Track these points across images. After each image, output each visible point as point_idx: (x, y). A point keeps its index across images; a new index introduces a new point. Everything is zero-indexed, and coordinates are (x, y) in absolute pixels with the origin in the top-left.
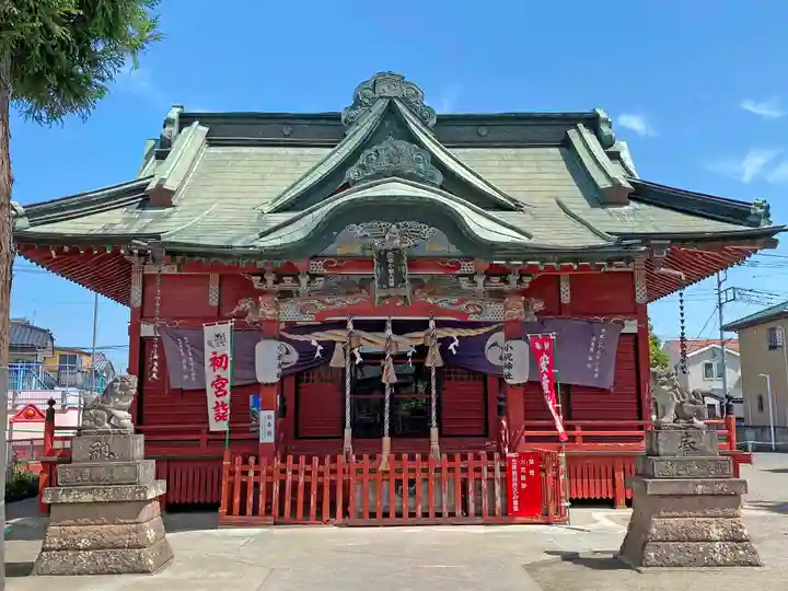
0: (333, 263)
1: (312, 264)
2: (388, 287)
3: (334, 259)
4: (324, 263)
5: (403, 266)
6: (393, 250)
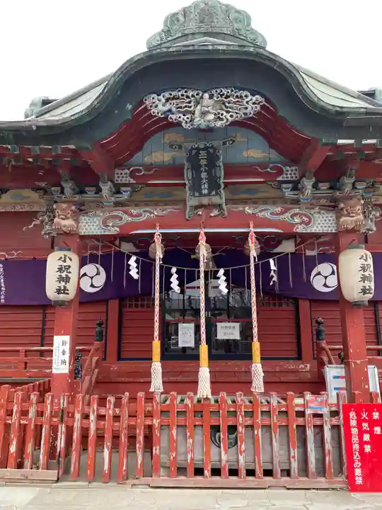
0: (140, 171)
1: (117, 174)
2: (201, 195)
3: (141, 168)
4: (130, 172)
5: (218, 168)
6: (206, 148)
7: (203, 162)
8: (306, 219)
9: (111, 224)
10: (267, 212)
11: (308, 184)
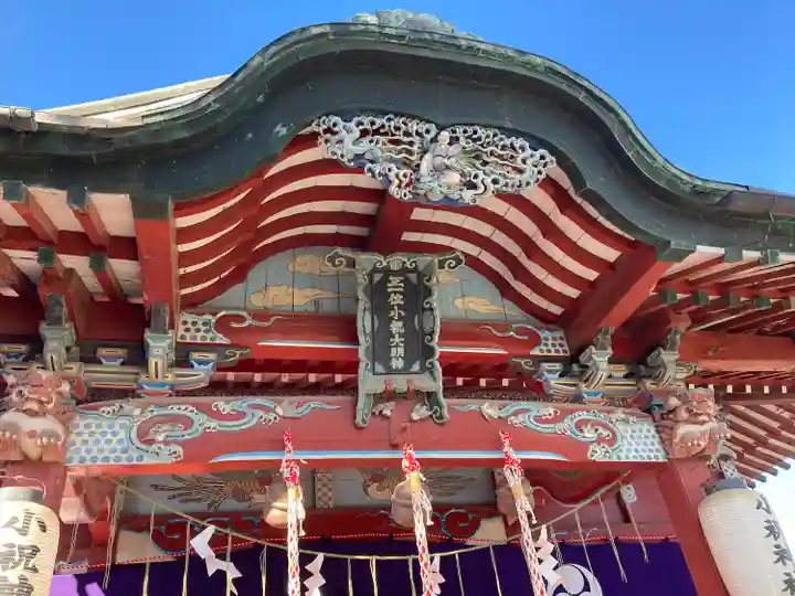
0: (241, 319)
1: (185, 323)
2: (390, 371)
3: (244, 314)
4: (218, 321)
5: (427, 313)
6: (403, 271)
7: (396, 300)
8: (605, 433)
9: (160, 438)
10: (528, 414)
11: (600, 358)
